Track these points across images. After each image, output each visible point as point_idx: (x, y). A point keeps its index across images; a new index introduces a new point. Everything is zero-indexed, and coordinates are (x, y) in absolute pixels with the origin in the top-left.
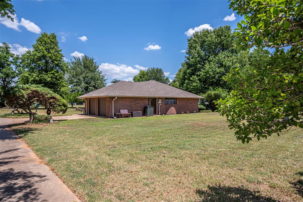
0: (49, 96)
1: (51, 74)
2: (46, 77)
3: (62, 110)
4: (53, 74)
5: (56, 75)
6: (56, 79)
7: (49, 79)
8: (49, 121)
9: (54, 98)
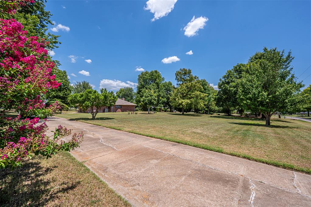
0: (61, 105)
1: (63, 92)
2: (60, 94)
3: (66, 110)
4: (64, 92)
5: (66, 93)
6: (66, 95)
7: (62, 95)
8: (61, 114)
9: (63, 105)
